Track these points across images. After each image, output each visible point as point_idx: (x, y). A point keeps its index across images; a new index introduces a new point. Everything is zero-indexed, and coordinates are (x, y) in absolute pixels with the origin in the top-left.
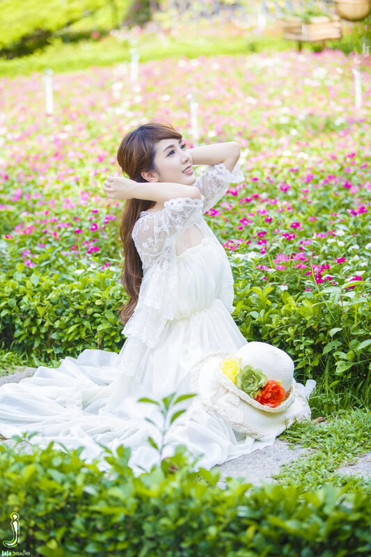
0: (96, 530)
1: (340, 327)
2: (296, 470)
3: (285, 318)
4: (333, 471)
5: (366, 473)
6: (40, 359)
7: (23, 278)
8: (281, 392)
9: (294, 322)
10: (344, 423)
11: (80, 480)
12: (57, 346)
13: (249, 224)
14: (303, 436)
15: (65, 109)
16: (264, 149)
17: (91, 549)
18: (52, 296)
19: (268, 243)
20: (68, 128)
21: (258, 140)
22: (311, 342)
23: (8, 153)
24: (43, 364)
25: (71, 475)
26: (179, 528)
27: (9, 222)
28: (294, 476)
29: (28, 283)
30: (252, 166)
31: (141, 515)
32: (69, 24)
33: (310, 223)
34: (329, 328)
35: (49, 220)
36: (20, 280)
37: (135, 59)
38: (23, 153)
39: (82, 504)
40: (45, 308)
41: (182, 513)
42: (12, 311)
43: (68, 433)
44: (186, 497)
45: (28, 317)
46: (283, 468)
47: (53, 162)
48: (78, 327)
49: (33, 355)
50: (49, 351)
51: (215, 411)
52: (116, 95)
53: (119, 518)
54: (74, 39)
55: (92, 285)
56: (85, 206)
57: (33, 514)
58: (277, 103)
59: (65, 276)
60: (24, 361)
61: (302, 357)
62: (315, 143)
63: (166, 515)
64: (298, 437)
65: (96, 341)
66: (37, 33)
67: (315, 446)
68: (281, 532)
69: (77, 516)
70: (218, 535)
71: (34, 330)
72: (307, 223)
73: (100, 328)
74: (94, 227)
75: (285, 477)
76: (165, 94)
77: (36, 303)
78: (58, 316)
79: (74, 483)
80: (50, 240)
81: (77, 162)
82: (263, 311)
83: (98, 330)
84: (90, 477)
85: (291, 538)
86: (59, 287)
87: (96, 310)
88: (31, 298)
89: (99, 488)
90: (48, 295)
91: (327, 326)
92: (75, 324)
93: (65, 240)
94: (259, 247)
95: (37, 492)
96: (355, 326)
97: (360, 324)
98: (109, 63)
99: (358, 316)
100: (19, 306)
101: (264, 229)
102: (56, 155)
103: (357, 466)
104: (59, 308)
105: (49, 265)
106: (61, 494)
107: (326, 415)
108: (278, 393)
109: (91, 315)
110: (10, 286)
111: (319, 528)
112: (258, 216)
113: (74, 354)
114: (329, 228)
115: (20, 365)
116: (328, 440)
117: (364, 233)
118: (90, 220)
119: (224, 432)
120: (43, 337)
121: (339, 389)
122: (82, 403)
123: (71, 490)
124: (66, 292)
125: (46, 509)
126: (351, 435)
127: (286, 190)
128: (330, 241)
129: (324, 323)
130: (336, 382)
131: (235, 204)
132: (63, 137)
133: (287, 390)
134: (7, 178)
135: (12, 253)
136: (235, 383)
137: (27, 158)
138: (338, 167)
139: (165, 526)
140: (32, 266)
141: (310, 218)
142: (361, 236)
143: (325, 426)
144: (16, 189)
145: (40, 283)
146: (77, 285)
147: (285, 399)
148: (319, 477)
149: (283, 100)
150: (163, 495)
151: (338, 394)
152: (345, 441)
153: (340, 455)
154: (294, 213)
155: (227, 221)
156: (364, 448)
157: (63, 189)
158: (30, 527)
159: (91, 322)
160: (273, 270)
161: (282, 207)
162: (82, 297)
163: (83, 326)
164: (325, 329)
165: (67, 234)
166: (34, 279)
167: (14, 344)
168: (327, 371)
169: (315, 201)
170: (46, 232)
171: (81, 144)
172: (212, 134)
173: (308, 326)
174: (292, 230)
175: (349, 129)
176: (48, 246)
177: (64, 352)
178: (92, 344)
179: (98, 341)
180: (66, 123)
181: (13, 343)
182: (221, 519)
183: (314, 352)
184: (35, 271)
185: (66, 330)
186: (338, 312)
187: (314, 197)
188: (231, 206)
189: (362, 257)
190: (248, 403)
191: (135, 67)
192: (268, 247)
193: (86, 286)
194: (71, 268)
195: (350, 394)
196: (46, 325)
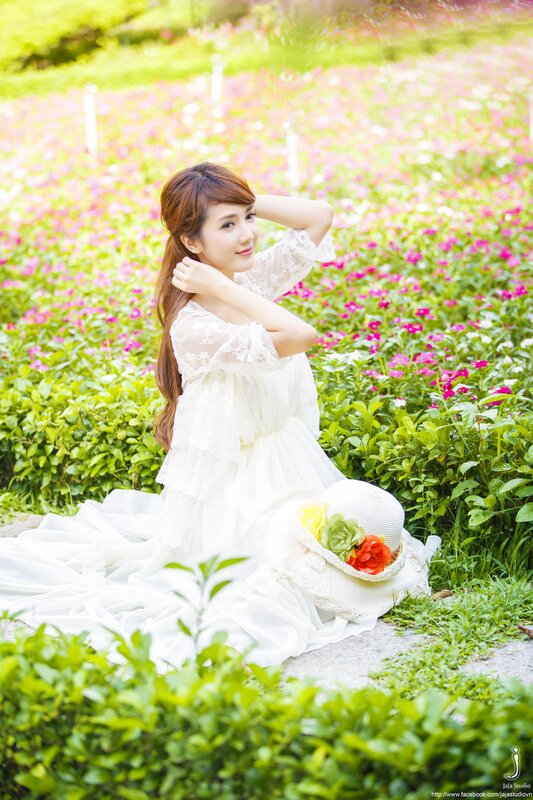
0: (100, 752)
1: (476, 459)
2: (405, 666)
3: (398, 447)
4: (457, 668)
5: (504, 670)
6: (51, 503)
7: (27, 387)
8: (385, 553)
9: (412, 453)
10: (478, 599)
11: (79, 679)
12: (75, 484)
13: (358, 310)
14: (418, 617)
15: (112, 143)
16: (391, 200)
17: (93, 778)
18: (69, 413)
19: (383, 339)
20: (114, 169)
21: (384, 188)
22: (435, 481)
23: (25, 205)
24: (54, 510)
25: (67, 672)
26: (218, 749)
27: (18, 306)
28: (400, 674)
29: (35, 393)
30: (369, 225)
31: (165, 730)
32: (128, 19)
33: (448, 309)
34: (460, 461)
35: (73, 303)
36: (24, 389)
37: (218, 70)
38: (47, 206)
39: (82, 714)
40: (58, 430)
41: (221, 727)
42: (12, 433)
43: (82, 610)
44: (228, 706)
45: (34, 442)
46: (386, 663)
47: (87, 218)
48: (105, 458)
49: (41, 497)
50: (64, 492)
51: (289, 579)
52: (188, 121)
53: (133, 735)
54: (136, 40)
55: (126, 397)
56: (124, 283)
57: (12, 727)
58: (418, 134)
59: (89, 384)
60: (29, 506)
61: (421, 503)
62: (465, 193)
63: (198, 731)
64: (411, 619)
65: (130, 478)
66: (81, 31)
67: (434, 631)
68: (362, 756)
69: (75, 731)
70: (272, 759)
71: (42, 461)
72: (443, 310)
73: (134, 459)
74: (135, 313)
75: (386, 675)
76: (257, 120)
77: (44, 423)
78: (77, 441)
79: (70, 684)
80: (73, 331)
81: (121, 219)
82: (366, 437)
83: (132, 462)
84: (95, 675)
85: (376, 766)
86: (79, 400)
87: (130, 433)
88: (38, 416)
89: (105, 690)
90: (63, 411)
91: (458, 459)
92: (100, 453)
93: (94, 331)
94: (368, 343)
95: (19, 695)
96: (497, 458)
97: (506, 456)
98: (185, 76)
99: (503, 444)
100: (21, 427)
101: (377, 318)
102: (93, 208)
103: (492, 661)
104: (78, 430)
105: (67, 369)
106: (51, 699)
107: (455, 586)
108: (380, 554)
109: (124, 441)
110: (9, 398)
111: (414, 751)
112: (371, 297)
113: (98, 497)
114: (472, 317)
115: (22, 511)
116: (452, 624)
117: (522, 324)
118: (131, 304)
119: (303, 610)
120: (55, 471)
121: (473, 550)
122: (106, 567)
123: (66, 694)
124: (88, 407)
125: (31, 720)
126: (486, 616)
127: (415, 261)
128: (471, 335)
129: (454, 455)
130: (470, 540)
131: (339, 280)
132: (106, 181)
133: (393, 549)
134: (19, 241)
135: (14, 350)
136: (319, 539)
137: (51, 213)
138: (495, 228)
139: (196, 746)
140: (42, 370)
141: (446, 302)
142: (517, 328)
143: (450, 603)
144: (32, 257)
145: (52, 394)
146: (103, 398)
147: (391, 563)
148: (436, 676)
149: (425, 129)
150: (196, 703)
151: (472, 557)
152: (477, 624)
153: (469, 644)
154: (424, 294)
155: (326, 305)
156: (505, 635)
157: (99, 257)
158: (7, 747)
159: (123, 451)
160: (385, 377)
161: (405, 287)
162: (111, 415)
163: (112, 456)
164: (455, 462)
165: (97, 323)
166: (44, 388)
167: (15, 481)
168: (457, 524)
169: (456, 277)
170: (67, 321)
171: (129, 193)
172: (318, 179)
173: (430, 459)
174: (419, 319)
175: (517, 173)
176: (68, 341)
177: (85, 493)
178: (125, 482)
179: (133, 478)
180: (112, 163)
181: (13, 479)
182: (278, 738)
183: (439, 495)
184: (45, 375)
185: (87, 462)
186: (474, 438)
187: (455, 271)
188: (333, 284)
189: (516, 359)
190: (336, 568)
191: (218, 80)
192: (381, 344)
193: (117, 399)
194: (97, 372)
195: (489, 557)
196: (59, 454)
